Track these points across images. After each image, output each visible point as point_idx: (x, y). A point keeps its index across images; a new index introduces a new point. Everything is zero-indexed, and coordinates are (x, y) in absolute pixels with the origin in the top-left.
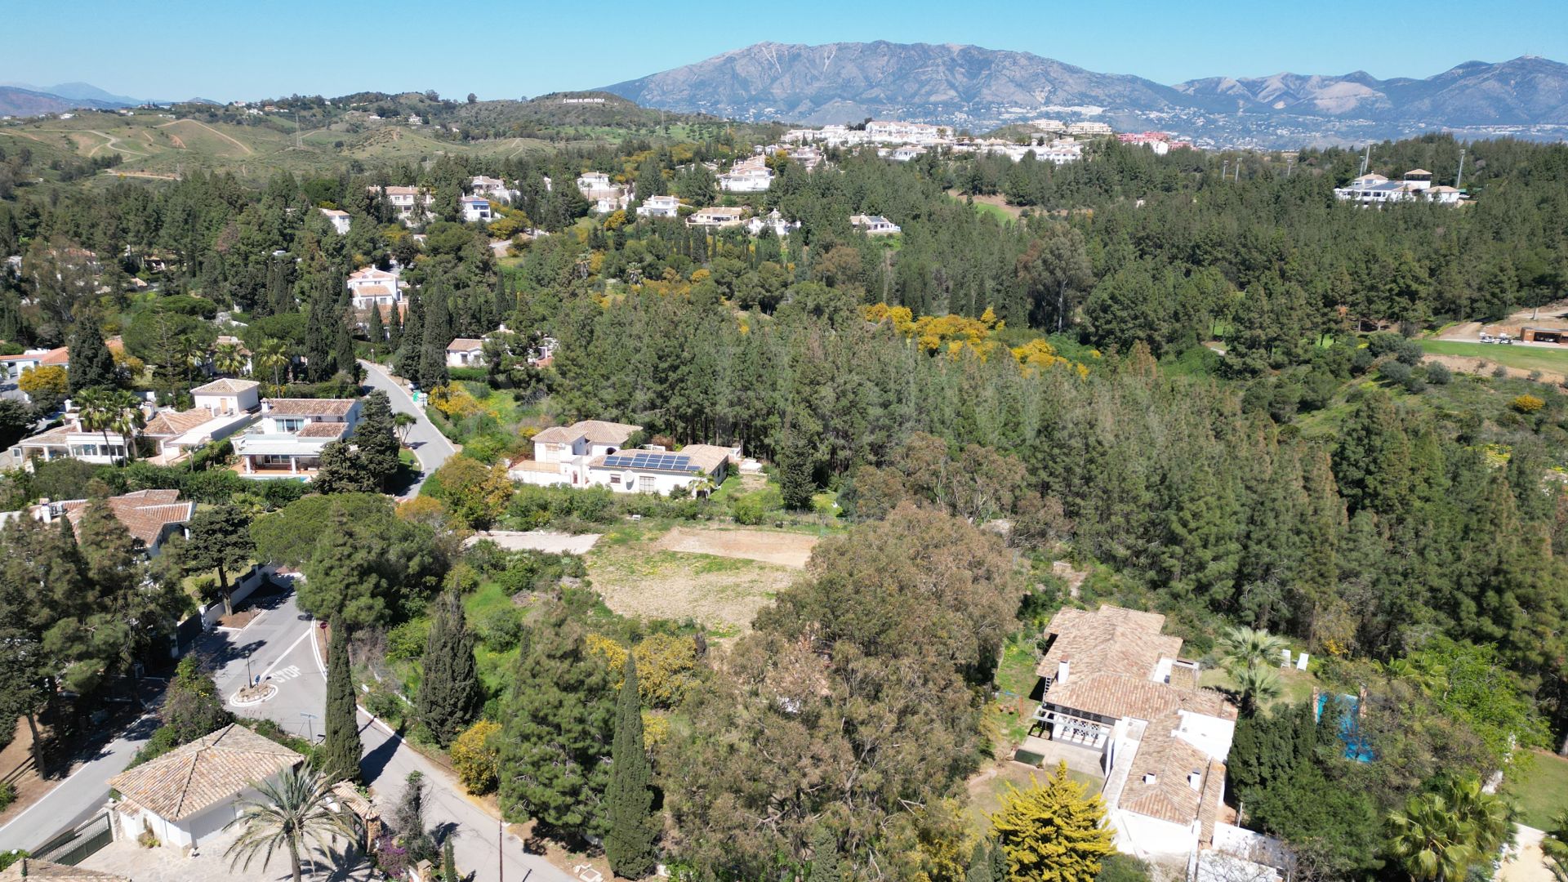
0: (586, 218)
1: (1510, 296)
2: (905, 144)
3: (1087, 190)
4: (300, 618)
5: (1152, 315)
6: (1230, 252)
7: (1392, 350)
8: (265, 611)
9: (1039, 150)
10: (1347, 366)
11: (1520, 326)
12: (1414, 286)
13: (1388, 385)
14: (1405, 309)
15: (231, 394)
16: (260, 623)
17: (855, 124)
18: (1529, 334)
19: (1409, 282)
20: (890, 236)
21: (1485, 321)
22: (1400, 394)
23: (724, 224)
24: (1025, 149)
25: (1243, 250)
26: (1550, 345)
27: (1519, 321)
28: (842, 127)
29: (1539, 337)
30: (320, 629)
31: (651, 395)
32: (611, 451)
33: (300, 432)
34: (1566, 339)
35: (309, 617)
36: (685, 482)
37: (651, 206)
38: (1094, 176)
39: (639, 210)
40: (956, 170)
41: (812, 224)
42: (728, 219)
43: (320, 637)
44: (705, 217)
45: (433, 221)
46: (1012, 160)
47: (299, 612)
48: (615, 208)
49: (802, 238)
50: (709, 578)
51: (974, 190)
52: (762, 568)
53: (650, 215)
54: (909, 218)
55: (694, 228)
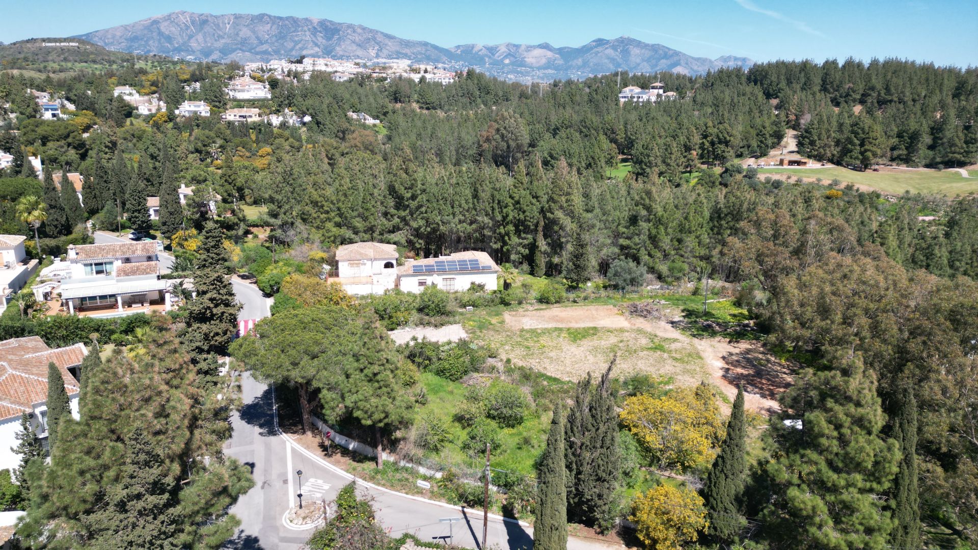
0: (132, 119)
1: (769, 142)
2: (336, 72)
3: (465, 100)
4: (261, 434)
7: (740, 172)
9: (428, 76)
11: (778, 159)
12: (728, 138)
14: (724, 151)
17: (294, 60)
18: (786, 162)
19: (726, 135)
21: (757, 157)
23: (250, 120)
24: (419, 76)
26: (795, 167)
27: (775, 156)
28: (283, 61)
29: (791, 163)
30: (299, 441)
31: (396, 220)
32: (388, 265)
33: (114, 274)
34: (805, 163)
35: (272, 433)
36: (478, 279)
37: (186, 109)
38: (466, 92)
39: (177, 112)
40: (378, 87)
41: (319, 119)
42: (250, 116)
43: (308, 447)
44: (231, 115)
45: (15, 121)
46: (414, 81)
47: (257, 430)
48: (154, 111)
49: (315, 127)
50: (587, 343)
51: (396, 100)
52: (611, 332)
53: (187, 114)
54: (381, 114)
55: (230, 124)
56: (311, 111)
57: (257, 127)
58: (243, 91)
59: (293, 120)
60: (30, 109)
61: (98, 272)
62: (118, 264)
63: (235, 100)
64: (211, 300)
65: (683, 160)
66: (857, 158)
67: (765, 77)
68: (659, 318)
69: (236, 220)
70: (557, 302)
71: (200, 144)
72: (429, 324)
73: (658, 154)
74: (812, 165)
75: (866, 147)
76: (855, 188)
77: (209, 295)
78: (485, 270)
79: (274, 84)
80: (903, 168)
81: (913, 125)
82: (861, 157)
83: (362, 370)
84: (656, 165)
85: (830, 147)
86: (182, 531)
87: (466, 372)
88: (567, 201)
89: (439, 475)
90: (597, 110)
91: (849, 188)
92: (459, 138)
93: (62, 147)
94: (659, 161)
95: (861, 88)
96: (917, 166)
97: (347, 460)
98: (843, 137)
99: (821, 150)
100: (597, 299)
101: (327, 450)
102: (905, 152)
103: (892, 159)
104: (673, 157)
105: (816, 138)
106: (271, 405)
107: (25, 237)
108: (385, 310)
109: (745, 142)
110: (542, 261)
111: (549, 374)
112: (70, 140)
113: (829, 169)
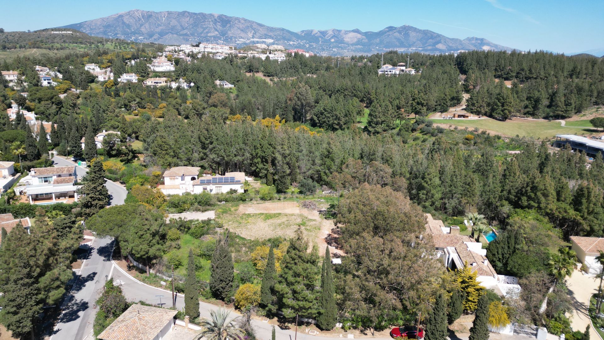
0: (94, 84)
1: (449, 104)
2: (218, 52)
3: (291, 71)
4: (104, 260)
5: (339, 115)
6: (350, 92)
7: (423, 123)
8: (85, 260)
9: (270, 56)
10: (410, 129)
11: (453, 113)
12: (423, 102)
13: (425, 134)
15: (4, 168)
16: (87, 265)
17: (195, 44)
18: (456, 116)
20: (231, 88)
21: (442, 112)
22: (430, 137)
23: (159, 85)
24: (266, 55)
25: (354, 92)
26: (462, 119)
27: (452, 112)
28: (189, 45)
29: (460, 116)
30: (118, 264)
31: (202, 154)
32: (193, 179)
33: (52, 182)
34: (467, 117)
35: (109, 260)
36: (234, 187)
37: (124, 78)
38: (292, 66)
39: (119, 80)
40: (241, 63)
41: (199, 84)
42: (161, 83)
43: (121, 267)
44: (149, 82)
45: (27, 87)
46: (261, 59)
47: (103, 258)
48: (107, 79)
49: (196, 90)
50: (271, 221)
51: (250, 71)
52: (286, 215)
53: (125, 81)
54: (236, 81)
55: (148, 87)
56: (194, 80)
57: (163, 89)
58: (159, 66)
59: (185, 85)
60: (35, 81)
61: (46, 181)
62: (55, 178)
63: (154, 72)
64: (91, 198)
65: (396, 114)
66: (499, 114)
67: (465, 60)
68: (314, 209)
69: (127, 151)
70: (270, 199)
71: (127, 101)
72: (199, 210)
73: (381, 111)
74: (473, 117)
75: (505, 107)
76: (487, 133)
77: (90, 195)
78: (238, 182)
79: (177, 62)
80: (530, 119)
81: (537, 94)
82: (502, 113)
83: (136, 233)
84: (379, 117)
85: (484, 107)
86: (40, 293)
87: (204, 234)
89: (170, 279)
90: (363, 81)
91: (484, 133)
93: (49, 104)
94: (381, 115)
95: (516, 69)
96: (539, 118)
97: (137, 273)
98: (491, 102)
99: (479, 109)
100: (291, 199)
101: (130, 268)
102: (532, 110)
103: (525, 114)
104: (389, 113)
105: (475, 102)
106: (112, 247)
107: (14, 163)
108: (179, 203)
109: (439, 103)
110: (270, 177)
111: (242, 236)
112: (53, 100)
113: (482, 120)
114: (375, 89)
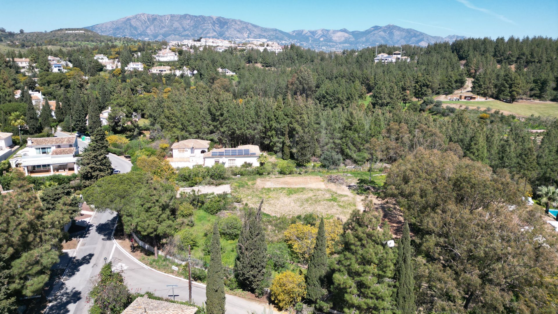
0: (102, 72)
1: (454, 85)
2: (218, 46)
3: (288, 62)
4: (103, 239)
7: (432, 103)
8: (81, 239)
9: (268, 48)
10: (418, 109)
11: (459, 95)
13: (435, 114)
14: (426, 91)
16: (84, 245)
17: (196, 39)
18: (463, 97)
19: (427, 82)
20: (232, 76)
21: (447, 94)
22: (441, 117)
23: (164, 73)
24: (263, 48)
27: (457, 94)
28: (191, 40)
29: (466, 98)
30: (120, 244)
31: (212, 127)
32: (203, 152)
33: (50, 153)
34: (475, 98)
35: (109, 239)
36: (249, 160)
37: (131, 66)
38: (289, 57)
39: (126, 68)
40: (240, 55)
41: (202, 72)
42: (165, 71)
43: (124, 247)
44: (155, 70)
45: (38, 73)
46: (260, 51)
47: (102, 237)
48: (114, 68)
49: (199, 76)
50: (295, 196)
51: (249, 62)
52: (312, 190)
53: (132, 70)
54: (236, 69)
55: (153, 74)
56: (197, 68)
57: (168, 77)
58: (163, 57)
59: (188, 72)
60: (46, 67)
61: (44, 153)
62: (54, 148)
63: (159, 62)
64: (91, 168)
65: (401, 96)
66: (507, 95)
67: (461, 47)
68: (342, 184)
69: (133, 127)
70: (290, 174)
71: (133, 86)
72: (213, 184)
73: (386, 92)
74: (480, 99)
75: (513, 89)
76: (500, 113)
77: (90, 165)
78: (253, 155)
79: (180, 53)
80: (537, 101)
81: (544, 76)
82: (509, 95)
83: (142, 206)
84: (385, 99)
85: (491, 89)
87: (220, 210)
88: (301, 118)
89: (184, 263)
90: (361, 67)
91: (497, 113)
92: (278, 83)
93: (57, 87)
94: (386, 96)
95: (516, 54)
96: (546, 100)
97: (142, 254)
98: (499, 83)
99: (486, 90)
100: (313, 173)
101: (134, 249)
102: (539, 92)
103: (531, 96)
104: (395, 94)
105: (482, 83)
106: (114, 224)
107: (12, 134)
108: (189, 176)
109: (441, 86)
110: (287, 150)
111: (265, 212)
112: (62, 83)
113: (490, 101)
114: (373, 74)
